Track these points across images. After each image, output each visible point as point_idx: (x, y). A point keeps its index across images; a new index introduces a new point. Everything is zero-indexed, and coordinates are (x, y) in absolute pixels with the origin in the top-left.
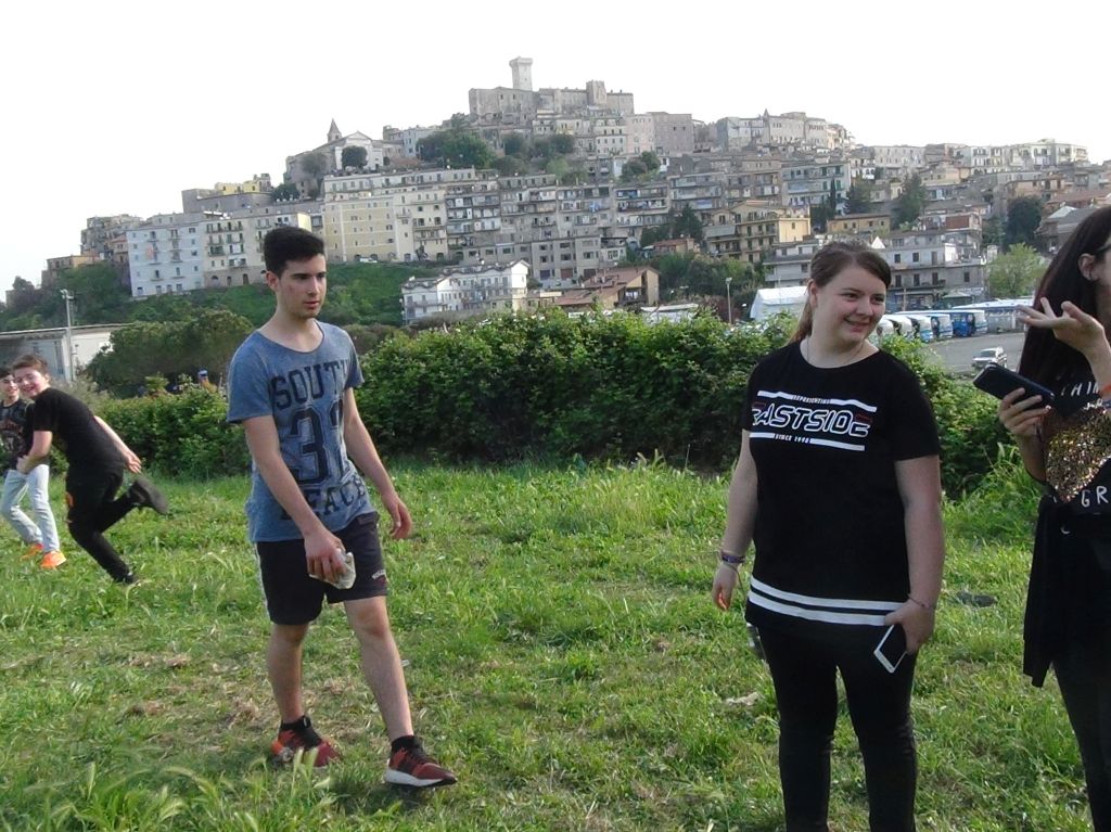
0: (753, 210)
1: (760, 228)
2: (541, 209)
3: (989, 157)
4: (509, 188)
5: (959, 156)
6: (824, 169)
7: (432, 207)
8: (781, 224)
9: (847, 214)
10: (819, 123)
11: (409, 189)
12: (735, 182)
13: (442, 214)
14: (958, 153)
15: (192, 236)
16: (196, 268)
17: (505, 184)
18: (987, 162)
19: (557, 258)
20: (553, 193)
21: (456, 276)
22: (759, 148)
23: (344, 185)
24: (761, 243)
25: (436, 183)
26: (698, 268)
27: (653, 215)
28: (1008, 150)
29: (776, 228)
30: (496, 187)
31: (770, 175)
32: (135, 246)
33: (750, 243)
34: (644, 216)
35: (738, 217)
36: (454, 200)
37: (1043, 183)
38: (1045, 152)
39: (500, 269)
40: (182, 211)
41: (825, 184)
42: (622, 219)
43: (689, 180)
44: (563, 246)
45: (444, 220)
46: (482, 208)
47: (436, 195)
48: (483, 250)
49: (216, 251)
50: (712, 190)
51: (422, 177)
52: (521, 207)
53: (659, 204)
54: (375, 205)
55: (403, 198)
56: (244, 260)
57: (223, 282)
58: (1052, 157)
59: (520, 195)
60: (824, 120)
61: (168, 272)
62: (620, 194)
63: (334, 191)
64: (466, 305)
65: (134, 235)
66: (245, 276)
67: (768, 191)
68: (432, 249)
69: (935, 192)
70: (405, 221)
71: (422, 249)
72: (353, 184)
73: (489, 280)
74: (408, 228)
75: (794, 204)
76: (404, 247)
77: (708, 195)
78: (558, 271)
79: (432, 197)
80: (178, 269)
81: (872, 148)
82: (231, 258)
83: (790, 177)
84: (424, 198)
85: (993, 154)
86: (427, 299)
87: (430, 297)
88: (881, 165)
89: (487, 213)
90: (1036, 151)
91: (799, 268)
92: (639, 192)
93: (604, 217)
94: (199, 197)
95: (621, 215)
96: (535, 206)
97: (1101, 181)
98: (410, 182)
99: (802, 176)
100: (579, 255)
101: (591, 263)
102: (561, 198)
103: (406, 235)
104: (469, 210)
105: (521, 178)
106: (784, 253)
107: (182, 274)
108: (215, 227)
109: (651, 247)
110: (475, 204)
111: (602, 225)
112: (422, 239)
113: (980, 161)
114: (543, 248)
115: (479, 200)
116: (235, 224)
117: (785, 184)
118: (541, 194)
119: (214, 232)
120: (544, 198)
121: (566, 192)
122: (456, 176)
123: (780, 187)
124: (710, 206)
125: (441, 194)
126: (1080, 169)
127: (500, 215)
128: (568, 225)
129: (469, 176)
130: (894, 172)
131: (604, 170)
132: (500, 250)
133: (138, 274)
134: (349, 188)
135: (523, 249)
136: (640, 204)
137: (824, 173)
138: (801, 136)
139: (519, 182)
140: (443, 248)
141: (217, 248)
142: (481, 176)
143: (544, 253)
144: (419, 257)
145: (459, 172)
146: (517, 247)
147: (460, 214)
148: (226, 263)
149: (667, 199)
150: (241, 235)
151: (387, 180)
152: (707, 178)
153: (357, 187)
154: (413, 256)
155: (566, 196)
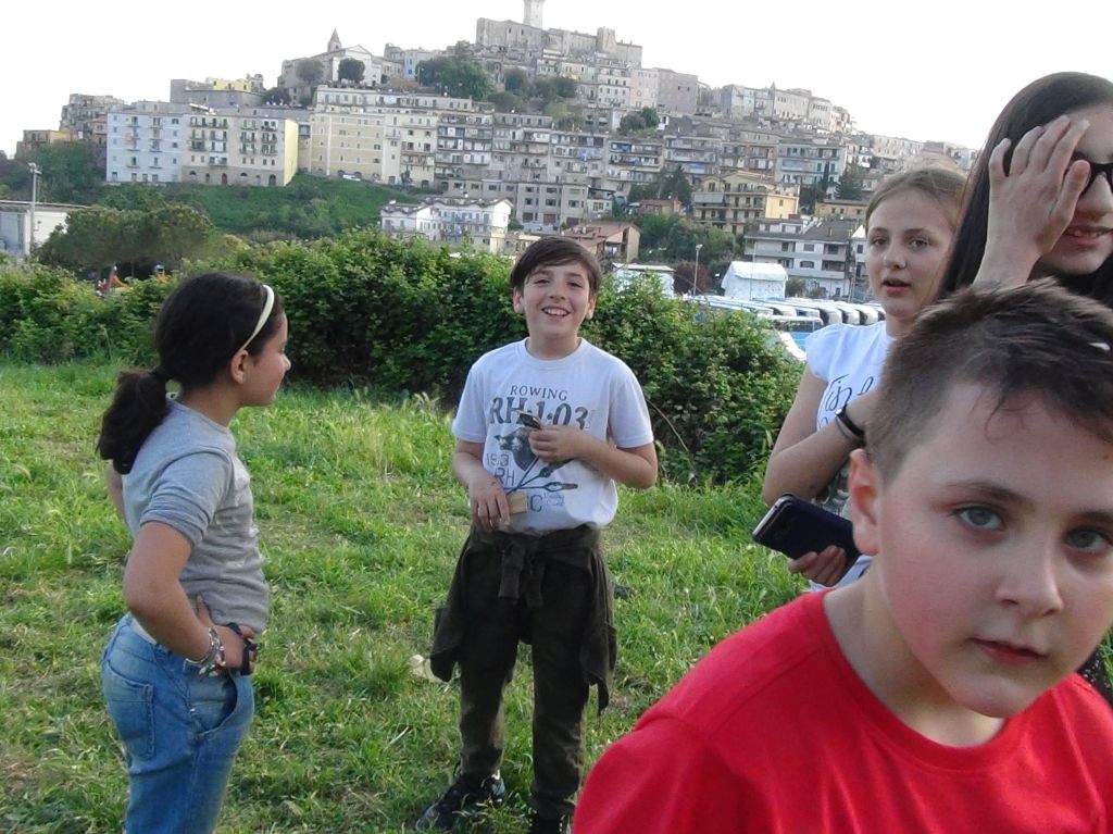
0: (743, 181)
1: (748, 200)
2: (532, 150)
4: (503, 125)
6: (821, 151)
7: (422, 133)
9: (837, 198)
10: (823, 104)
11: (403, 111)
12: (730, 151)
13: (433, 141)
15: (175, 127)
16: (175, 161)
17: (500, 120)
19: (542, 201)
20: (547, 136)
21: (437, 206)
22: (761, 120)
23: (338, 97)
24: (747, 215)
25: (430, 109)
26: (679, 232)
27: (645, 173)
29: (763, 202)
30: (491, 122)
31: (767, 149)
32: (115, 130)
33: (736, 213)
34: (635, 172)
35: (728, 187)
36: (446, 128)
39: (483, 205)
40: (168, 100)
41: (819, 165)
42: (613, 172)
43: (685, 142)
44: (549, 190)
45: (434, 147)
46: (473, 141)
47: (429, 121)
48: (469, 183)
49: (198, 146)
50: (707, 155)
51: (417, 101)
52: (513, 145)
53: (651, 162)
54: (366, 122)
55: (395, 119)
56: (225, 159)
57: (201, 179)
59: (514, 133)
60: (828, 101)
61: (145, 161)
62: (615, 146)
63: (326, 102)
64: (443, 235)
65: (115, 118)
66: (224, 175)
67: (762, 164)
68: (418, 176)
70: (394, 143)
71: (407, 174)
72: (346, 98)
73: (471, 216)
74: (397, 150)
75: (786, 181)
76: (389, 169)
77: (702, 160)
78: (541, 216)
79: (424, 123)
80: (156, 159)
81: (873, 136)
82: (213, 155)
83: (785, 153)
84: (416, 122)
86: (406, 224)
87: (409, 224)
88: (878, 155)
89: (478, 146)
91: (780, 246)
92: (633, 147)
93: (595, 167)
94: (188, 89)
95: (612, 167)
96: (527, 146)
98: (404, 104)
100: (565, 202)
101: (576, 212)
102: (555, 141)
103: (393, 157)
104: (460, 141)
105: (516, 116)
106: (767, 229)
107: (159, 164)
108: (200, 122)
109: (637, 204)
110: (467, 135)
111: (591, 175)
112: (409, 164)
114: (529, 190)
115: (472, 132)
116: (220, 121)
117: (780, 160)
118: (535, 135)
119: (197, 126)
120: (537, 140)
121: (560, 136)
122: (451, 105)
123: (775, 162)
124: (702, 171)
125: (434, 121)
127: (491, 150)
128: (558, 170)
129: (466, 106)
130: (890, 164)
131: (603, 120)
132: (486, 187)
133: (115, 159)
134: (342, 101)
135: (509, 188)
136: (633, 160)
137: (821, 155)
138: (804, 113)
139: (515, 119)
140: (429, 176)
141: (200, 143)
142: (477, 108)
143: (529, 195)
144: (404, 181)
145: (456, 101)
146: (504, 186)
147: (451, 144)
148: (207, 160)
149: (661, 158)
150: (225, 134)
151: (382, 99)
152: (704, 142)
153: (350, 101)
154: (398, 180)
155: (559, 141)
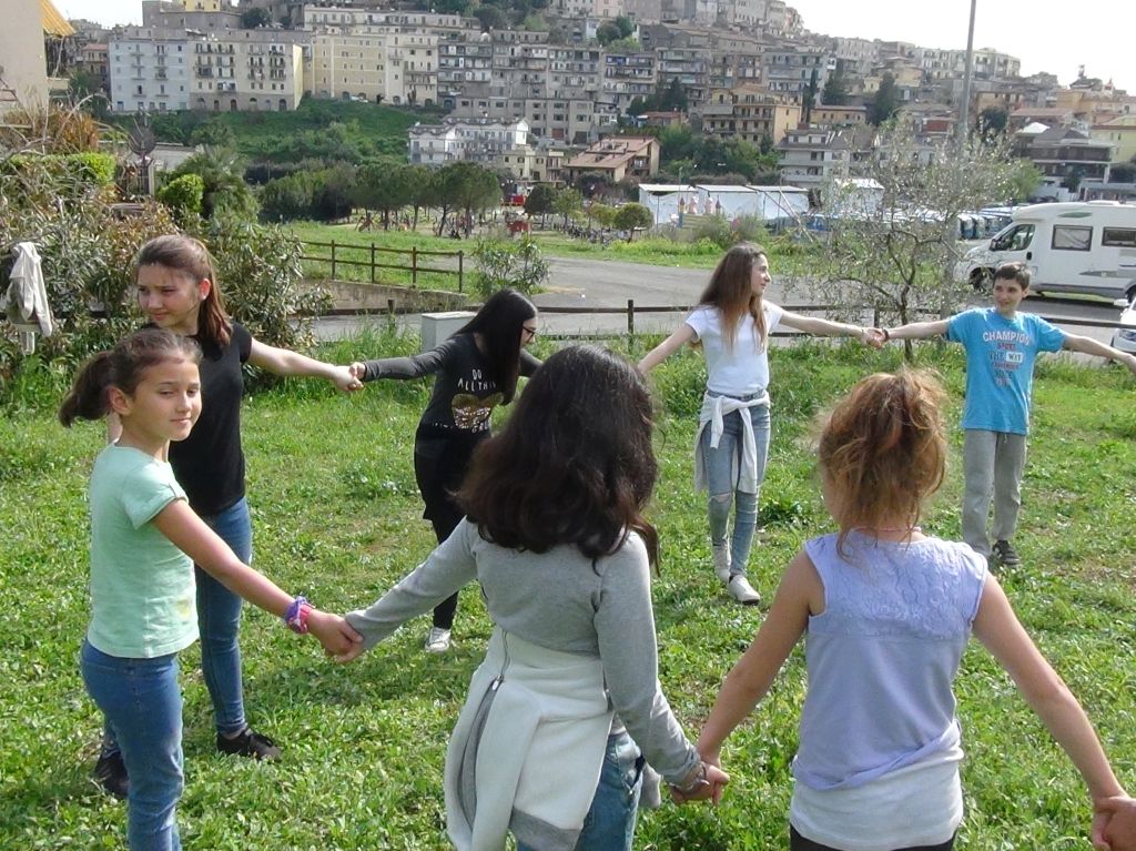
0: (749, 93)
1: (757, 111)
2: (531, 66)
3: (937, 60)
4: (502, 42)
5: (910, 55)
6: (804, 58)
7: (424, 52)
8: (777, 109)
12: (719, 61)
13: (434, 61)
15: (180, 55)
16: (182, 89)
17: (499, 37)
18: (936, 65)
19: (550, 116)
20: (545, 51)
23: (325, 16)
24: (756, 125)
25: (420, 26)
27: (639, 85)
30: (489, 39)
32: (118, 58)
33: (745, 124)
34: (630, 84)
35: (735, 99)
36: (447, 47)
38: (985, 60)
39: (505, 124)
41: (804, 73)
42: (609, 84)
43: (677, 53)
44: (557, 106)
45: (435, 66)
46: (474, 58)
47: (429, 40)
48: (476, 102)
49: (204, 72)
50: (698, 66)
52: (513, 62)
53: (645, 74)
54: (368, 43)
55: (396, 39)
56: (233, 85)
57: (210, 106)
59: (513, 50)
60: (784, 3)
61: (152, 90)
62: (610, 60)
65: (117, 47)
66: (234, 101)
67: (749, 73)
70: (396, 62)
73: (493, 134)
74: (399, 70)
76: (393, 88)
77: (693, 70)
78: (549, 131)
79: (425, 42)
80: (162, 88)
84: (417, 40)
86: (434, 145)
87: (437, 144)
88: (842, 57)
89: (479, 64)
90: (978, 58)
91: (809, 156)
92: (628, 60)
93: (592, 81)
95: (609, 80)
96: (526, 62)
97: (1048, 98)
99: (783, 62)
100: (573, 117)
101: (584, 126)
102: (552, 57)
103: (396, 77)
104: (461, 59)
105: (514, 33)
106: (796, 139)
107: (166, 92)
108: (205, 48)
109: (646, 117)
110: (468, 53)
111: (589, 89)
112: (412, 83)
113: (929, 63)
114: (536, 106)
115: (470, 51)
116: (225, 46)
117: (766, 68)
118: (534, 51)
119: (202, 52)
120: (536, 56)
121: (557, 51)
122: (441, 21)
123: (761, 70)
124: (693, 81)
125: (435, 40)
127: (491, 67)
128: (556, 85)
129: (454, 22)
131: (577, 30)
132: (493, 104)
133: (120, 87)
134: (331, 21)
135: (516, 105)
136: (628, 72)
137: (804, 62)
138: (762, 17)
139: (513, 36)
140: (432, 95)
141: (206, 70)
143: (537, 111)
144: (410, 100)
145: (444, 17)
146: (511, 102)
147: (452, 62)
148: (214, 85)
149: (654, 70)
150: (232, 60)
152: (693, 54)
154: (404, 100)
155: (557, 56)
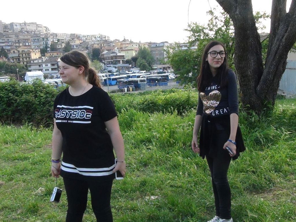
1: (26, 55)
3: (86, 37)
5: (79, 37)
6: (43, 39)
8: (31, 53)
9: (51, 51)
10: (41, 26)
14: (79, 36)
18: (86, 39)
22: (24, 32)
24: (26, 59)
28: (91, 36)
29: (30, 55)
31: (28, 39)
35: (19, 51)
37: (100, 45)
38: (100, 37)
43: (2, 40)
58: (102, 38)
60: (42, 25)
69: (73, 46)
75: (35, 48)
77: (9, 45)
81: (56, 33)
83: (33, 41)
85: (87, 37)
88: (59, 38)
90: (98, 37)
91: (38, 66)
97: (113, 45)
99: (37, 40)
106: (33, 62)
113: (84, 38)
123: (31, 43)
124: (10, 48)
126: (109, 42)
130: (63, 40)
137: (43, 40)
152: (8, 40)
